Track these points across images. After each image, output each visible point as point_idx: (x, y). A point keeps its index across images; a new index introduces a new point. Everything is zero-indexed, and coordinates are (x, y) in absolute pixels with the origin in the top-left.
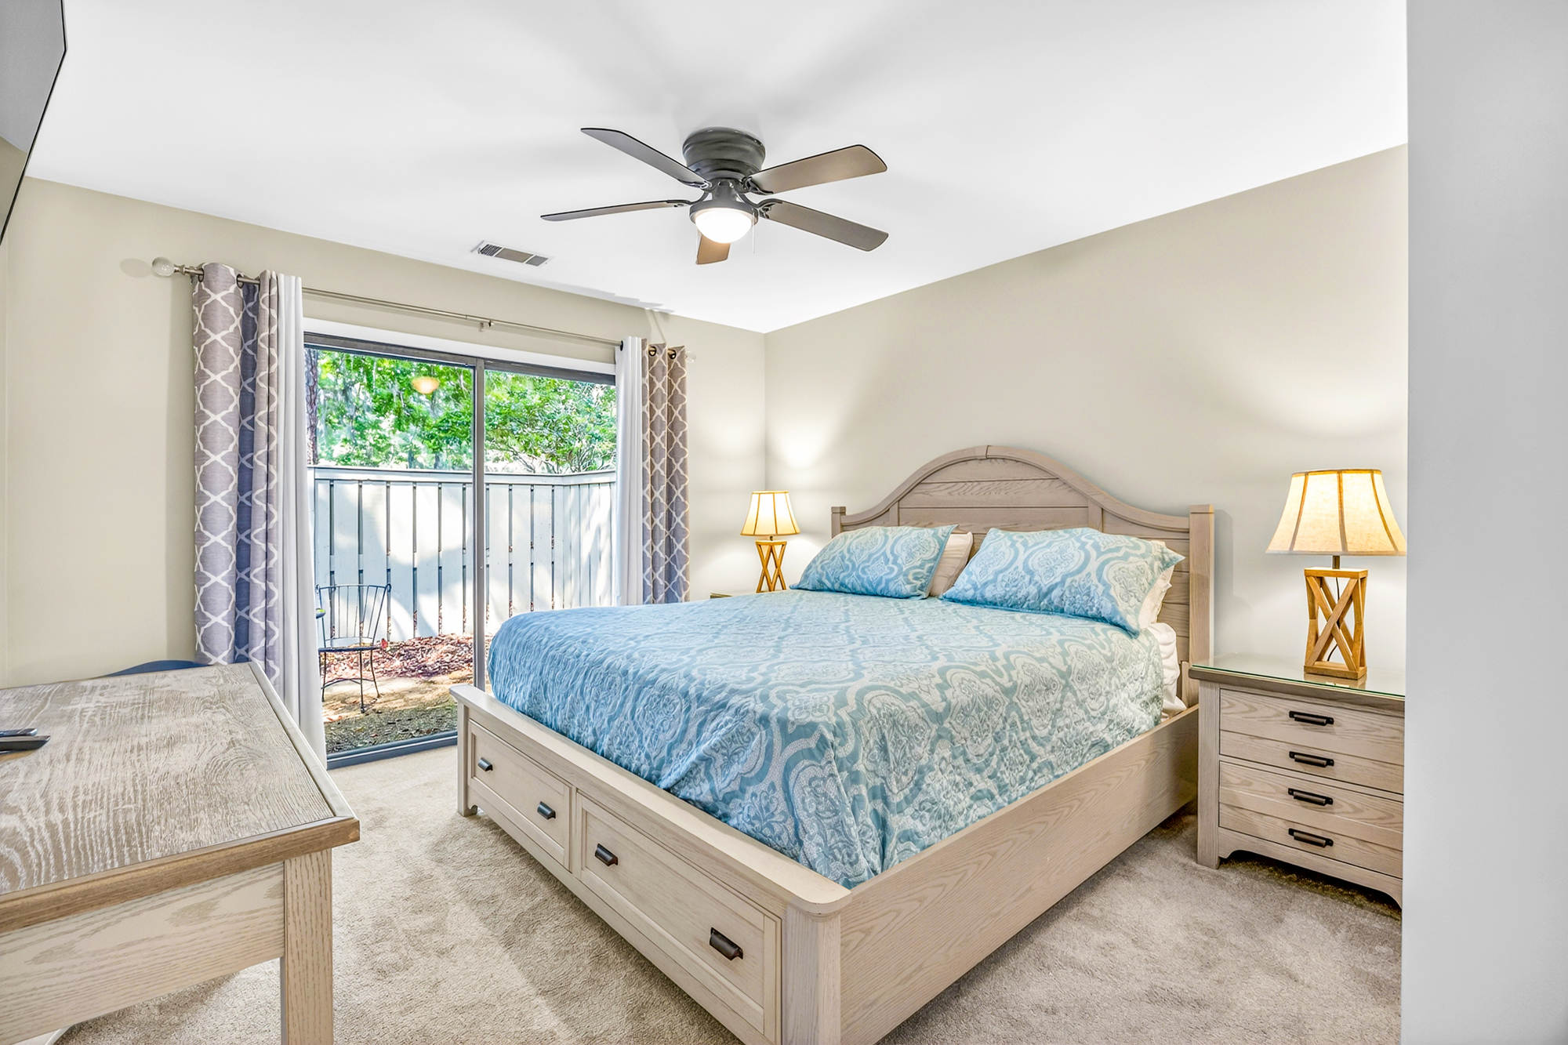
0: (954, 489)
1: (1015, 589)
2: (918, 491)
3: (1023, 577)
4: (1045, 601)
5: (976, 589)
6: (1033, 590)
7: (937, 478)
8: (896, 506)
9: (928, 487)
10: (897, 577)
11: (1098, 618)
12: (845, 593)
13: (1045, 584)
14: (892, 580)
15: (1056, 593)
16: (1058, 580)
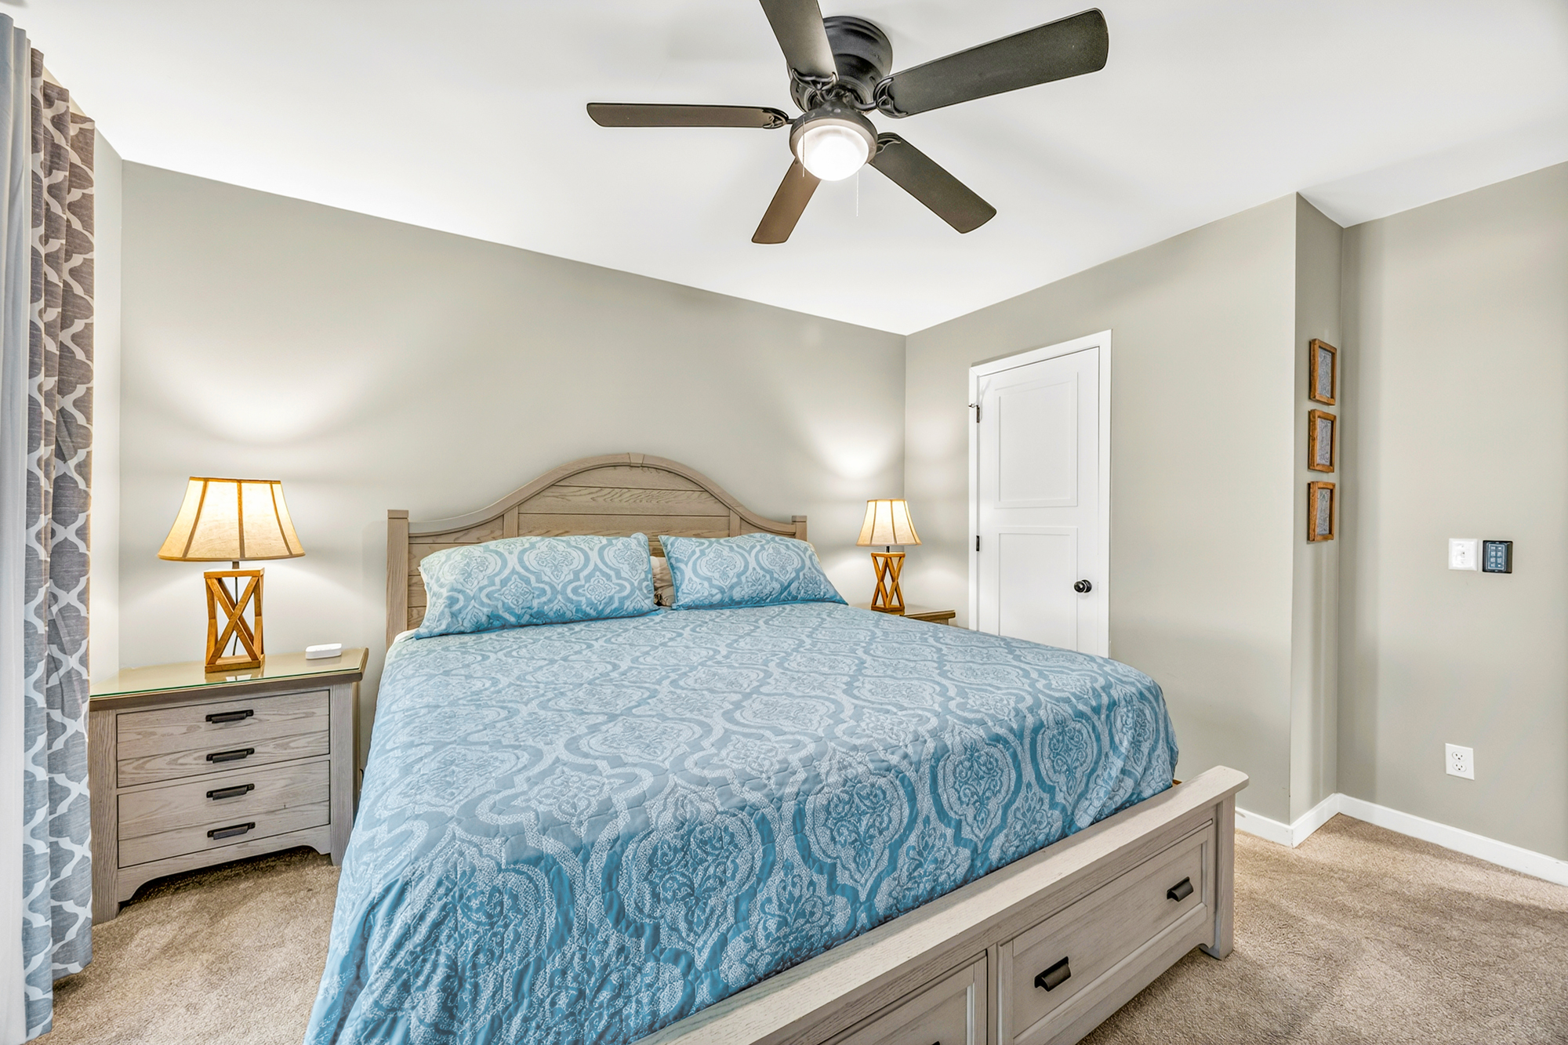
0: (599, 494)
1: (760, 587)
2: (551, 494)
3: (764, 576)
4: (785, 594)
5: (722, 591)
6: (777, 586)
7: (573, 481)
8: (516, 511)
9: (565, 490)
10: (632, 592)
11: (823, 600)
12: (537, 625)
13: (785, 579)
14: (627, 598)
15: (794, 585)
16: (793, 575)
